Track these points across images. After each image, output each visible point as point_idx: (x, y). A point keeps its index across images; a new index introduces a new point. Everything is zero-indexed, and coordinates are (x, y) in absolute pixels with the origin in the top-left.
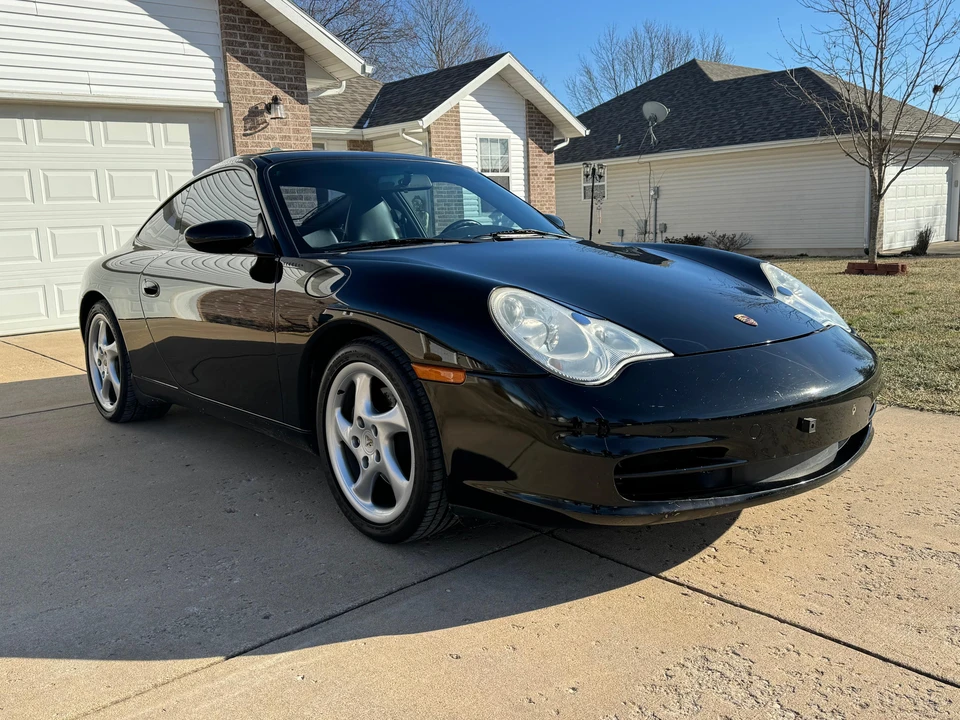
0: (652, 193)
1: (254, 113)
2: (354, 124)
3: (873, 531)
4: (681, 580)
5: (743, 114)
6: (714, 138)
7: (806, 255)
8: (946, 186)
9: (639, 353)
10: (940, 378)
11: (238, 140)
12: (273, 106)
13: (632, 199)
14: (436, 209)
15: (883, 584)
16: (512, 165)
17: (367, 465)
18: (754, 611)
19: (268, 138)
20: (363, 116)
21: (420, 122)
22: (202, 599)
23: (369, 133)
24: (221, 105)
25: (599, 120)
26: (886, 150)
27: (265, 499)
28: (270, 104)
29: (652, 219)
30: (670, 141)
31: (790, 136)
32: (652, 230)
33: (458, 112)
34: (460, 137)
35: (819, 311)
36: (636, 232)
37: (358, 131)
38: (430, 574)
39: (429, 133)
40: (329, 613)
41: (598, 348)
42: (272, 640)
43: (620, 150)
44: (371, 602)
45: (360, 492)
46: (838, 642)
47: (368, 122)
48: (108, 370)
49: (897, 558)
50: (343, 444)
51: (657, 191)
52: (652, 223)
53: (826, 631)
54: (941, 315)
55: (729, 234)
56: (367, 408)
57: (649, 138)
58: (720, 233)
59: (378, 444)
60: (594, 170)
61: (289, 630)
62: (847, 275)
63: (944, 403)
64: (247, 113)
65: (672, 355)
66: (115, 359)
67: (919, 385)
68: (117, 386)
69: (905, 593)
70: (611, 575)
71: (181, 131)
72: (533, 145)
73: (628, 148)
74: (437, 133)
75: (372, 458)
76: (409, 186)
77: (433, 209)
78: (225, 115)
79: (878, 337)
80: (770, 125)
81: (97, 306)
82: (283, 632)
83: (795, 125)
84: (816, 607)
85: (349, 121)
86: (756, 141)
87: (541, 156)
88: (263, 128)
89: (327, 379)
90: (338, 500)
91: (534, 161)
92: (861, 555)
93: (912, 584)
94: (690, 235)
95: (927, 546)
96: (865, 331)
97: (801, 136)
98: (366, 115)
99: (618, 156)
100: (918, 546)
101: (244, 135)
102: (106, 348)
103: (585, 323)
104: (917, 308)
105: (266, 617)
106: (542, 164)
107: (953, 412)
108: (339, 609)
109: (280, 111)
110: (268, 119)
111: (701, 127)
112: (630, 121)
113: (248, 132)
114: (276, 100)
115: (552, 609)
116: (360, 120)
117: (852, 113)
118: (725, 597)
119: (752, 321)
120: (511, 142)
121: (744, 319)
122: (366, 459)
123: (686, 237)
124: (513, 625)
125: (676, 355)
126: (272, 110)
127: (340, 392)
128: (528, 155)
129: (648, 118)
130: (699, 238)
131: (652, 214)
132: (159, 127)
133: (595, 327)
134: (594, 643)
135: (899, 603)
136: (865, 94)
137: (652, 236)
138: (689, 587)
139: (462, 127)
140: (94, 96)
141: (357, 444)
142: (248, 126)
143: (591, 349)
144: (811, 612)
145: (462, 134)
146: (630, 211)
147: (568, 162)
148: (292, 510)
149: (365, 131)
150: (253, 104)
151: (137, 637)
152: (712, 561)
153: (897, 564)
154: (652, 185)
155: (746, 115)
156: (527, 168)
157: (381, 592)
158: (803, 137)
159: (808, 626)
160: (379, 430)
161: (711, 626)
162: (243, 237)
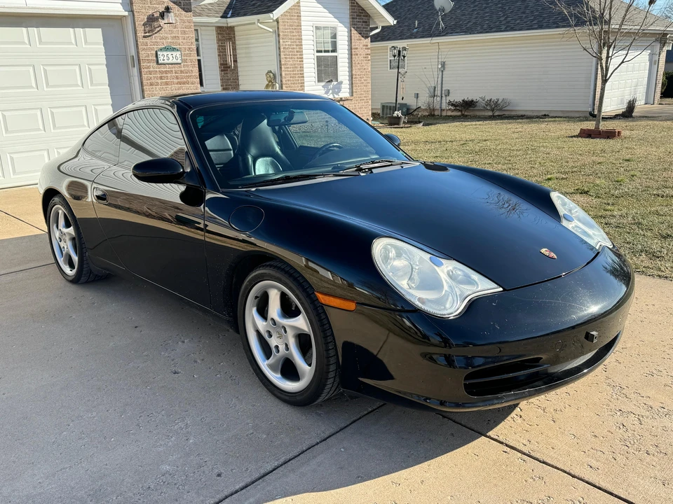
0: (440, 66)
1: (151, 19)
2: (221, 14)
3: (624, 391)
4: (501, 439)
5: (507, 8)
6: (485, 26)
7: (548, 115)
8: (648, 64)
9: (479, 289)
10: (656, 245)
11: (141, 40)
12: (165, 14)
13: (425, 70)
14: (284, 82)
15: (635, 441)
16: (339, 47)
17: (278, 351)
18: (552, 466)
19: (162, 38)
20: (227, 8)
21: (271, 15)
22: (171, 458)
23: (232, 21)
24: (126, 13)
25: (401, 7)
26: (613, 46)
27: (199, 361)
28: (163, 12)
29: (439, 86)
30: (453, 27)
31: (541, 27)
32: (439, 94)
33: (299, 6)
34: (301, 26)
35: (590, 232)
36: (427, 95)
37: (224, 20)
38: (328, 433)
39: (278, 22)
40: (263, 471)
41: (450, 287)
42: (226, 497)
43: (417, 32)
44: (289, 460)
45: (272, 367)
46: (611, 494)
47: (231, 12)
48: (68, 246)
49: (643, 417)
50: (258, 332)
51: (443, 65)
52: (439, 88)
53: (603, 485)
54: (652, 183)
55: (494, 98)
56: (278, 314)
57: (438, 24)
58: (488, 98)
59: (287, 338)
60: (399, 51)
61: (237, 487)
62: (580, 139)
63: (660, 270)
64: (146, 20)
65: (501, 289)
66: (73, 239)
67: (641, 252)
68: (75, 258)
69: (652, 450)
70: (452, 434)
71: (96, 34)
72: (354, 32)
73: (423, 32)
74: (283, 22)
75: (282, 348)
76: (292, 121)
77: (281, 81)
78: (129, 20)
79: (608, 204)
80: (526, 17)
81: (56, 199)
82: (233, 489)
83: (544, 18)
84: (594, 464)
85: (217, 13)
86: (516, 30)
87: (360, 40)
88: (158, 31)
89: (246, 288)
90: (255, 370)
91: (355, 44)
92: (619, 413)
93: (655, 442)
94: (466, 99)
95: (661, 405)
96: (599, 197)
97: (548, 27)
98: (229, 8)
99: (415, 38)
100: (656, 405)
101: (144, 37)
102: (65, 230)
103: (440, 265)
104: (633, 176)
105: (219, 475)
106: (361, 46)
107: (666, 277)
108: (269, 468)
109: (171, 17)
110: (162, 24)
111: (476, 18)
112: (425, 10)
113: (148, 34)
114: (168, 9)
115: (417, 467)
116: (225, 11)
117: (590, 19)
118: (532, 454)
119: (553, 255)
120: (339, 29)
121: (547, 253)
122: (277, 347)
123: (463, 101)
124: (392, 482)
125: (504, 290)
126: (165, 17)
127: (256, 297)
128: (351, 40)
129: (438, 9)
130: (472, 101)
131: (440, 82)
132: (80, 31)
133: (447, 267)
134: (449, 498)
135: (648, 459)
136: (600, 5)
137: (439, 99)
138: (507, 445)
139: (302, 18)
140: (29, 8)
141: (270, 336)
142: (147, 29)
143: (446, 287)
144: (591, 467)
145: (303, 23)
146: (424, 80)
147: (379, 41)
148: (220, 372)
149: (230, 20)
150: (150, 12)
151: (131, 494)
152: (520, 421)
153: (643, 423)
154: (440, 60)
155: (509, 9)
156: (351, 49)
157: (296, 452)
158: (549, 28)
159: (590, 481)
160: (288, 329)
161: (526, 481)
162: (176, 173)
